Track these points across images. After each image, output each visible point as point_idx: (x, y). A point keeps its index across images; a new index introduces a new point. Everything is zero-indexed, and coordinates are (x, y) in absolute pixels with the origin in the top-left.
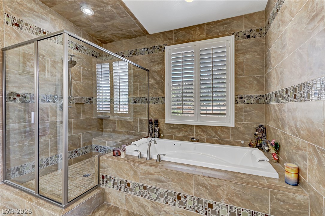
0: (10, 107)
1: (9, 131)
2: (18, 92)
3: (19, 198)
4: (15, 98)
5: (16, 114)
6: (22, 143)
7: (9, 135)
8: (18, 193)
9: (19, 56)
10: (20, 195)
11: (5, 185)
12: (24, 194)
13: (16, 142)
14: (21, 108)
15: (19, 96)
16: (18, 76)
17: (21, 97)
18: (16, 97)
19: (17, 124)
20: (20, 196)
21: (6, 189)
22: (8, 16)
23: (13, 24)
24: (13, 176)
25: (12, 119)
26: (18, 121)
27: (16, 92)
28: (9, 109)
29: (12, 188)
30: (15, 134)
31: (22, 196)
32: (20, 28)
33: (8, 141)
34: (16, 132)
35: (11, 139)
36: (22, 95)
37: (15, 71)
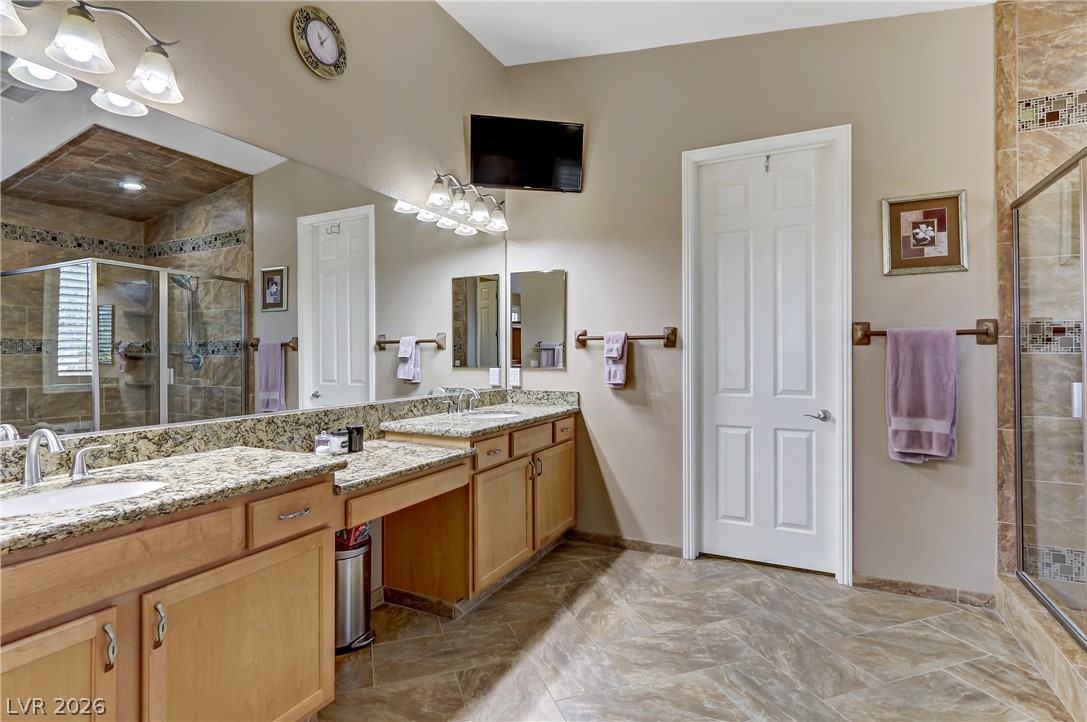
0: (1033, 364)
1: (1032, 435)
2: (1059, 320)
3: (1042, 630)
4: (1049, 340)
5: (1051, 388)
6: (1071, 481)
7: (1031, 447)
8: (1045, 618)
9: (1061, 207)
10: (1046, 624)
11: (1020, 584)
12: (1058, 629)
13: (1053, 473)
14: (1068, 369)
15: (1059, 331)
16: (1058, 271)
17: (1068, 335)
18: (1051, 335)
19: (1056, 418)
20: (1045, 627)
21: (1020, 595)
22: (1028, 105)
23: (1042, 121)
24: (1046, 572)
25: (1042, 402)
26: (1058, 409)
27: (1051, 319)
28: (1031, 372)
29: (1035, 601)
30: (1049, 447)
31: (1050, 632)
32: (1064, 120)
33: (1029, 464)
34: (1055, 440)
35: (1037, 458)
36: (1071, 329)
37: (1048, 258)
